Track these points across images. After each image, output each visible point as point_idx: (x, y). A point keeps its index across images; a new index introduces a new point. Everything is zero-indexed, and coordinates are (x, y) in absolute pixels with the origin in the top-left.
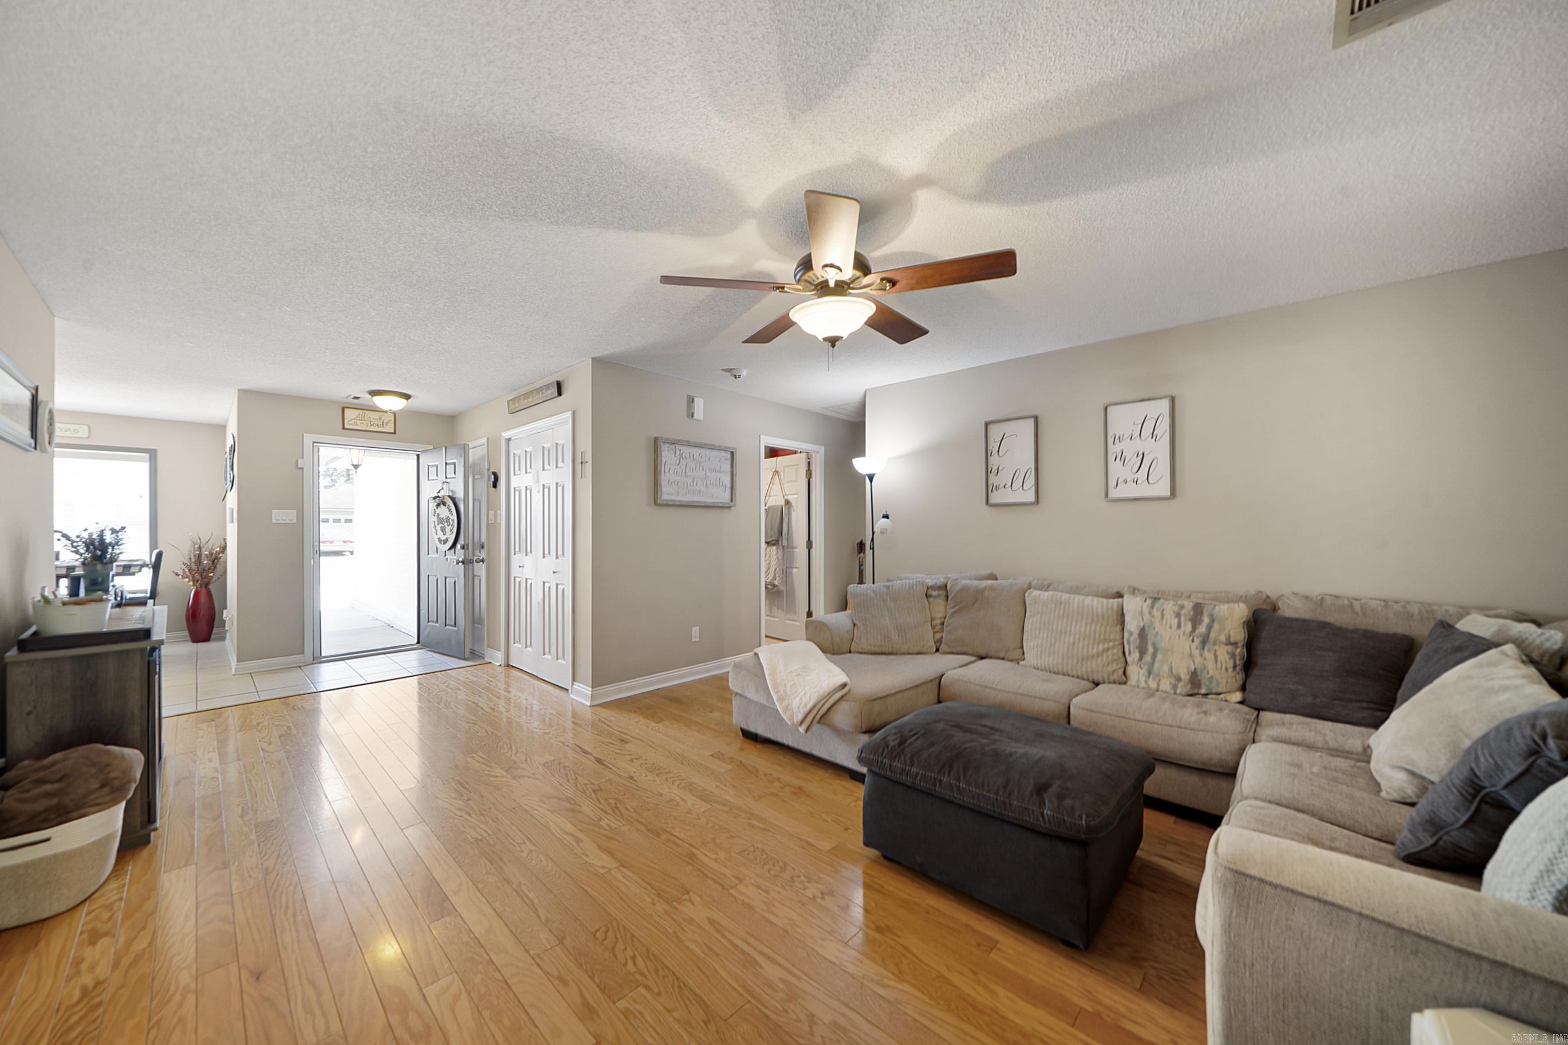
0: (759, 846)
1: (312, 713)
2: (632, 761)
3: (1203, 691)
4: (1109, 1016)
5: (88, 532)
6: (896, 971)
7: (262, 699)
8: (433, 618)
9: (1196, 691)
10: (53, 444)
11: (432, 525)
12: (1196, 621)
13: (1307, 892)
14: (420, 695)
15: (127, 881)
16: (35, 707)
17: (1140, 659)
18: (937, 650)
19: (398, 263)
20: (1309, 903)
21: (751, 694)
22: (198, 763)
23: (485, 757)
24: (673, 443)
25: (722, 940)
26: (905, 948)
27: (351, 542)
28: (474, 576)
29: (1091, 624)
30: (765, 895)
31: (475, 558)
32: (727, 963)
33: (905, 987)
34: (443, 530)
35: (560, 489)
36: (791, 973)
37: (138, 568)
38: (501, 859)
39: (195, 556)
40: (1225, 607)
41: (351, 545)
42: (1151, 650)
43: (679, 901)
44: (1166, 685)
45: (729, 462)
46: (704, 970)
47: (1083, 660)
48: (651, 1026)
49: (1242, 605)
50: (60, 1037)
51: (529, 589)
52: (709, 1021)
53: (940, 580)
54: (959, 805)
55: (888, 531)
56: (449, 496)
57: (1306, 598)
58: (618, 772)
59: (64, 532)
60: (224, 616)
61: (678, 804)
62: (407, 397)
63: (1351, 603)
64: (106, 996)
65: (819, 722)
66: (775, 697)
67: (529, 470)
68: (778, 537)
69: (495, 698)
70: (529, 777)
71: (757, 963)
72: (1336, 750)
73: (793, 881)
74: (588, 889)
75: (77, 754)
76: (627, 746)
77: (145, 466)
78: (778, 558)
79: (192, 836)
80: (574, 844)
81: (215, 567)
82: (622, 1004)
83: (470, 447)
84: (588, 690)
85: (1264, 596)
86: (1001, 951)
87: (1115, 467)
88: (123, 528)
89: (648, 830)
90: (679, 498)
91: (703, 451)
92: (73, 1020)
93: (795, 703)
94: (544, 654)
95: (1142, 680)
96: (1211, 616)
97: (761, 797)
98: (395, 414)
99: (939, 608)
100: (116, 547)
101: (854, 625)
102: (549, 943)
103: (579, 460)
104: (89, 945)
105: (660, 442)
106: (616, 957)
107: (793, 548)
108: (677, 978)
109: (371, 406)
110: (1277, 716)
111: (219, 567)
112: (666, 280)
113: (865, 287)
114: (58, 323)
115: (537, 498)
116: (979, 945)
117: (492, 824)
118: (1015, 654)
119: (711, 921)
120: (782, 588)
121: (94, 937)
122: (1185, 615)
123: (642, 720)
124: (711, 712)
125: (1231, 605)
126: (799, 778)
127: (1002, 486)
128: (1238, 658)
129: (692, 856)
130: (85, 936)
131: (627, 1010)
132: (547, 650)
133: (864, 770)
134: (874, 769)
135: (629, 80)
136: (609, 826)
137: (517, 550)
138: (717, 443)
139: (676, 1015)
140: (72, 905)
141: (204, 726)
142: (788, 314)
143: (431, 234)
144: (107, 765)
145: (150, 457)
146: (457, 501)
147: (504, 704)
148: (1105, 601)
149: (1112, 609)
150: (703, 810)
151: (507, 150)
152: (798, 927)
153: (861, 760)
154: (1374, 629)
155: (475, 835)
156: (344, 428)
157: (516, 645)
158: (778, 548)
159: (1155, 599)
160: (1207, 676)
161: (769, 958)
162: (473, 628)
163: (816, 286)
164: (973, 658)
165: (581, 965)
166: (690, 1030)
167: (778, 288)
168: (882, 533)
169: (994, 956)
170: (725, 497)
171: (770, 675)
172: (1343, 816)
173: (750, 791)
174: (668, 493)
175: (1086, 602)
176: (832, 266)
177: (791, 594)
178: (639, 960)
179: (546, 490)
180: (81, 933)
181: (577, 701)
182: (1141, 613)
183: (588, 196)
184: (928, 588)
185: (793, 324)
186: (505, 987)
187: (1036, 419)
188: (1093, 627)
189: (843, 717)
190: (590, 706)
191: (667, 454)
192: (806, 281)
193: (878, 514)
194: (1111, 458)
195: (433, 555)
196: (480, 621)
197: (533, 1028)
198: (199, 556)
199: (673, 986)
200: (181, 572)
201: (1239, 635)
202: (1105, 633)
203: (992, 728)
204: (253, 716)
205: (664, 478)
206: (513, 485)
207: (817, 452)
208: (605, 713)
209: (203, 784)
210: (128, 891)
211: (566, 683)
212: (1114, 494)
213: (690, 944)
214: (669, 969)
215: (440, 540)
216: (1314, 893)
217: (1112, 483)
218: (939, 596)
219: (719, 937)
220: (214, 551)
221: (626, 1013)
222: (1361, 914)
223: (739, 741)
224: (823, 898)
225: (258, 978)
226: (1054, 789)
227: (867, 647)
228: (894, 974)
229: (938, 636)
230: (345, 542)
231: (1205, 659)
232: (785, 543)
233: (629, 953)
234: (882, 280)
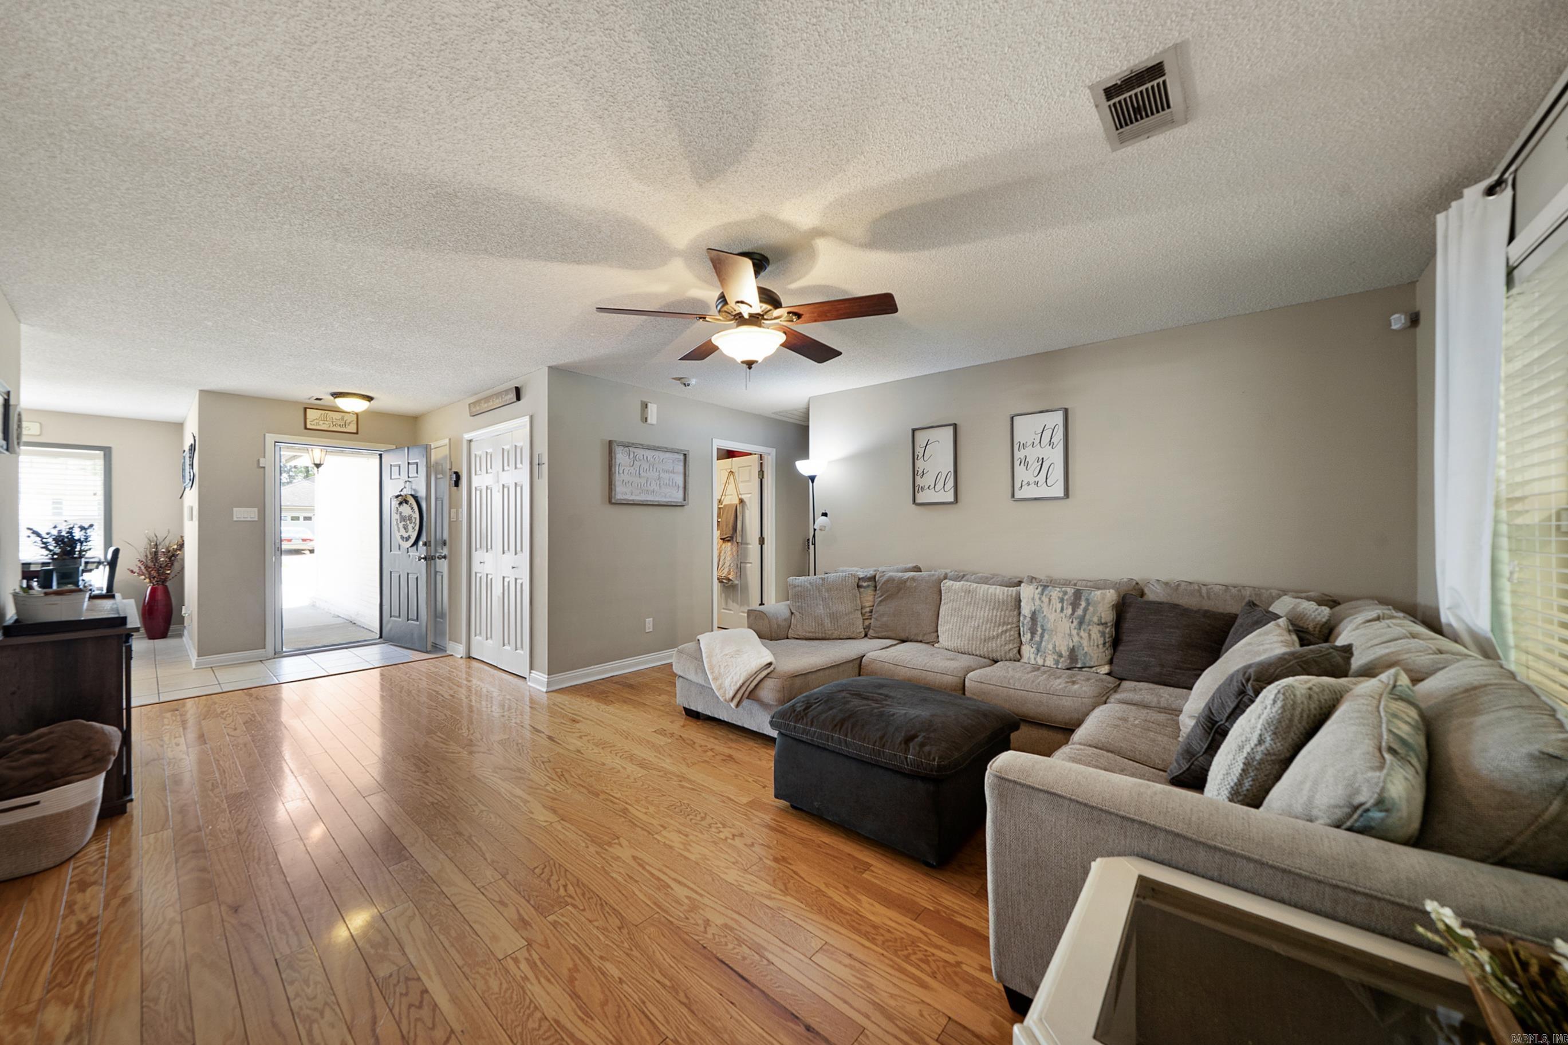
0: (685, 802)
1: (275, 702)
2: (580, 737)
3: (1079, 665)
4: (945, 913)
5: (58, 529)
6: (783, 888)
7: (224, 690)
8: (395, 612)
9: (1074, 665)
10: (21, 444)
11: (394, 523)
12: (1075, 606)
13: (1041, 787)
14: (382, 685)
15: (108, 843)
16: (19, 688)
17: (1031, 640)
18: (866, 636)
19: (361, 284)
20: (1041, 795)
21: (692, 676)
22: (165, 746)
23: (442, 736)
24: (627, 445)
25: (643, 872)
26: (795, 872)
27: (311, 540)
28: (436, 572)
29: (993, 609)
30: (684, 837)
31: (437, 555)
32: (644, 887)
33: (789, 899)
34: (406, 528)
35: (519, 489)
36: (696, 892)
37: (95, 565)
38: (455, 818)
39: (151, 554)
40: (1098, 593)
41: (311, 543)
42: (1040, 631)
43: (610, 844)
44: (1050, 662)
45: (682, 464)
46: (624, 892)
47: (985, 641)
48: (575, 932)
49: (1112, 591)
50: (64, 957)
51: (490, 584)
52: (623, 927)
53: (870, 572)
54: (846, 756)
55: (827, 529)
56: (412, 495)
57: (1167, 584)
58: (567, 747)
59: (35, 529)
60: (183, 612)
61: (619, 771)
62: (370, 399)
63: (1200, 588)
64: (99, 928)
65: (748, 698)
66: (710, 677)
67: (489, 470)
68: (733, 534)
69: (455, 687)
70: (484, 753)
71: (669, 886)
72: (1165, 708)
73: (711, 827)
74: (531, 838)
75: (60, 728)
76: (577, 725)
77: (100, 464)
78: (732, 554)
79: (166, 807)
80: (522, 804)
81: (172, 564)
82: (551, 918)
83: (432, 447)
84: (544, 677)
85: (1134, 583)
86: (873, 872)
87: (1019, 470)
88: (91, 526)
89: (589, 792)
90: (633, 498)
91: (656, 453)
92: (72, 946)
93: (727, 682)
94: (504, 645)
95: (1032, 656)
96: (1087, 600)
97: (694, 764)
98: (357, 414)
99: (868, 598)
100: (84, 544)
101: (792, 613)
102: (493, 878)
103: (536, 462)
104: (79, 892)
105: (614, 445)
106: (550, 885)
107: (747, 544)
108: (601, 899)
109: (334, 407)
110: (1133, 684)
111: (176, 565)
112: (600, 309)
113: (776, 318)
114: (23, 327)
115: (497, 497)
116: (855, 868)
117: (447, 790)
118: (931, 638)
119: (635, 858)
120: (736, 582)
121: (83, 886)
122: (1067, 600)
123: (594, 703)
124: (659, 695)
125: (1103, 591)
126: (730, 748)
127: (927, 487)
128: (1107, 636)
129: (625, 811)
130: (74, 885)
131: (555, 921)
132: (506, 642)
133: (774, 734)
134: (782, 731)
135: (559, 155)
136: (555, 790)
137: (478, 546)
138: (670, 446)
139: (596, 924)
140: (58, 862)
141: (168, 715)
142: (710, 340)
143: (391, 262)
144: (90, 738)
145: (105, 455)
146: (420, 500)
147: (464, 692)
148: (1006, 589)
149: (1011, 595)
150: (640, 775)
151: (458, 201)
152: (708, 860)
153: (772, 724)
154: (1215, 610)
155: (431, 799)
156: (306, 428)
157: (477, 637)
158: (732, 544)
159: (1045, 587)
160: (1083, 652)
161: (679, 882)
162: (436, 622)
163: (735, 316)
164: (894, 642)
165: (520, 893)
166: (606, 933)
167: (700, 318)
168: (821, 530)
169: (866, 876)
170: (677, 496)
171: (707, 657)
172: (1140, 754)
173: (684, 759)
174: (622, 492)
175: (990, 591)
176: (742, 302)
177: (745, 588)
178: (570, 887)
179: (506, 490)
180: (71, 883)
181: (534, 688)
182: (1033, 599)
183: (532, 236)
184: (859, 579)
185: (715, 348)
186: (454, 909)
187: (955, 426)
188: (995, 612)
189: (769, 692)
190: (547, 692)
191: (621, 457)
192: (726, 312)
193: (818, 513)
194: (1017, 463)
195: (395, 552)
196: (442, 615)
197: (474, 936)
198: (156, 553)
199: (596, 905)
200: (136, 570)
201: (1109, 616)
202: (1005, 616)
203: (886, 696)
204: (217, 706)
205: (618, 479)
206: (474, 485)
207: (769, 454)
208: (560, 698)
209: (172, 765)
210: (110, 851)
211: (524, 671)
212: (1019, 495)
213: (614, 875)
214: (594, 893)
215: (402, 537)
216: (1045, 788)
217: (1017, 485)
218: (868, 586)
219: (640, 869)
220: (171, 549)
221: (554, 924)
222: (1070, 799)
223: (681, 720)
224: (733, 839)
225: (236, 911)
226: (919, 739)
227: (802, 634)
228: (781, 890)
229: (867, 623)
230: (304, 540)
231: (1081, 637)
232: (739, 540)
233: (562, 882)
234: (789, 313)
